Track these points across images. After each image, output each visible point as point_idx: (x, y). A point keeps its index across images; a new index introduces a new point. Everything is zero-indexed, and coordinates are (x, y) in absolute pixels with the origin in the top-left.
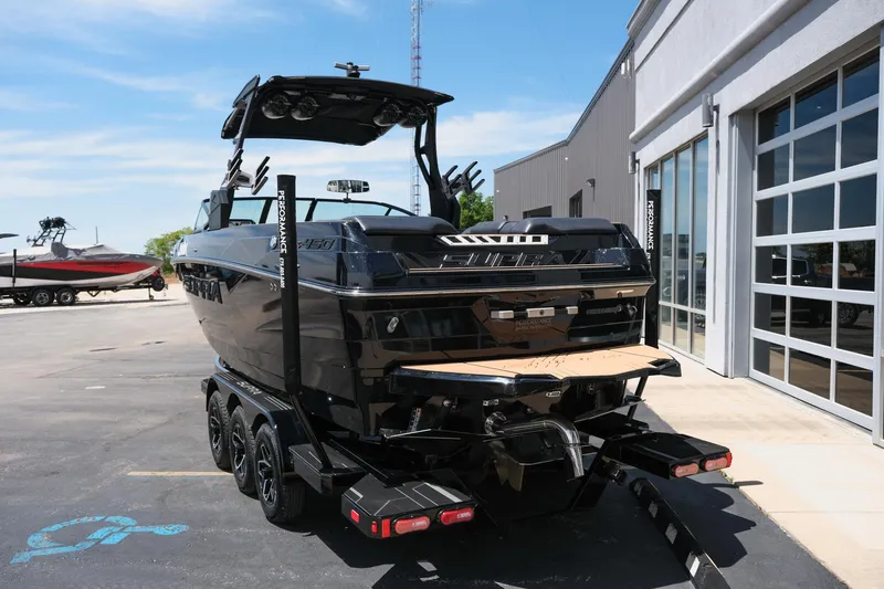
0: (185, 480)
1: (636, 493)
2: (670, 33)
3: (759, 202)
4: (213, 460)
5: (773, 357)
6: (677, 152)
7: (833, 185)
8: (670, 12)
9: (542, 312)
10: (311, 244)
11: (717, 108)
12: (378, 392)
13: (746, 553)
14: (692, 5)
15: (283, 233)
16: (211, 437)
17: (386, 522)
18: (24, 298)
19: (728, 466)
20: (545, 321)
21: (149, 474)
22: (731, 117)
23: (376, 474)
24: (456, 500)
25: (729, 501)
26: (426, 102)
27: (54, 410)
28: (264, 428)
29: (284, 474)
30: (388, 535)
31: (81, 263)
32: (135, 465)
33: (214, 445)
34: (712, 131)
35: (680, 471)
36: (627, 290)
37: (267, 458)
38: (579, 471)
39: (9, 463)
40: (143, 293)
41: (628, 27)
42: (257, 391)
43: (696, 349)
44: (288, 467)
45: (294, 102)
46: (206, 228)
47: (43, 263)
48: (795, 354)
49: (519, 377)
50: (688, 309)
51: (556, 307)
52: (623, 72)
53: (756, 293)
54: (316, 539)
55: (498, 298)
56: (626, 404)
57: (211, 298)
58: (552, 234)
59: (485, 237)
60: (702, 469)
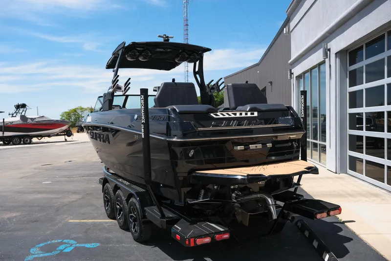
0: (95, 224)
1: (298, 226)
2: (307, 15)
3: (350, 93)
4: (106, 214)
5: (358, 164)
6: (311, 69)
7: (384, 85)
8: (306, 6)
9: (256, 147)
10: (154, 118)
11: (329, 50)
12: (185, 182)
13: (349, 252)
14: (317, 3)
15: (143, 114)
16: (105, 204)
17: (192, 240)
18: (7, 141)
19: (340, 213)
20: (258, 150)
21: (78, 221)
22: (336, 54)
23: (185, 219)
24: (222, 230)
25: (341, 230)
26: (198, 51)
27: (30, 193)
28: (132, 200)
29: (143, 220)
30: (193, 245)
31: (34, 124)
32: (71, 217)
33: (107, 208)
34: (327, 60)
35: (319, 216)
36: (293, 136)
37: (134, 213)
38: (275, 217)
39: (15, 217)
40: (62, 138)
41: (287, 12)
42: (127, 183)
43: (322, 161)
44: (144, 217)
45: (141, 53)
46: (100, 110)
47: (17, 124)
48: (368, 162)
49: (248, 175)
50: (318, 142)
51: (262, 144)
52: (285, 32)
53: (349, 135)
54: (157, 249)
55: (237, 141)
56: (293, 187)
57: (104, 141)
58: (259, 111)
59: (230, 113)
60: (329, 215)
